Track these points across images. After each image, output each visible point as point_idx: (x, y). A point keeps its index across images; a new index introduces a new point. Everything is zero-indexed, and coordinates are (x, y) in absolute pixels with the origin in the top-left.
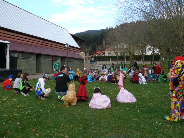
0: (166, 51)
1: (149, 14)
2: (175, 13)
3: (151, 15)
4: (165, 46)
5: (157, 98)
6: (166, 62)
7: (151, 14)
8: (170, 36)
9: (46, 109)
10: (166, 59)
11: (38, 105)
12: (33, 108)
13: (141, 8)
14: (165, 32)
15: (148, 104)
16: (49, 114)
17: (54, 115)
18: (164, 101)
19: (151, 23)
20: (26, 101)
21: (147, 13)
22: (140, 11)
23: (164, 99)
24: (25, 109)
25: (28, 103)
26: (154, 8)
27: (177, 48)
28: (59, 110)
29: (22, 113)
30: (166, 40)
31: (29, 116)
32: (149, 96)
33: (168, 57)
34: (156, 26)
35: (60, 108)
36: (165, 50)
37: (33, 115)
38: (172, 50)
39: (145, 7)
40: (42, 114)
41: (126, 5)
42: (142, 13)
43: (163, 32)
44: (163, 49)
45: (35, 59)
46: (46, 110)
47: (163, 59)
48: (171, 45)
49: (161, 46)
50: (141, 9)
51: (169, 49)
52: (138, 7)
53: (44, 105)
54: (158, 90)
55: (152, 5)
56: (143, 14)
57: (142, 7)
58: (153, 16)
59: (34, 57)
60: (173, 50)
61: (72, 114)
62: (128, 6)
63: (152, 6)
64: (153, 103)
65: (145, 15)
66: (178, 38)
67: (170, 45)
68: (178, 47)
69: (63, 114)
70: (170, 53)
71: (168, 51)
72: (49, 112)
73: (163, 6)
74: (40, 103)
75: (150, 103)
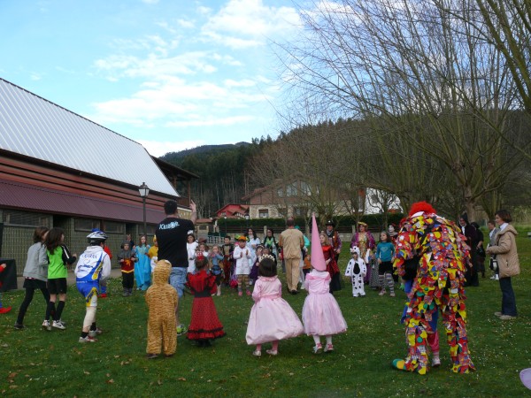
1: (370, 104)
2: (440, 102)
3: (376, 107)
4: (418, 191)
5: (397, 333)
7: (375, 103)
8: (428, 164)
9: (98, 370)
11: (76, 360)
12: (63, 367)
13: (349, 87)
14: (414, 151)
15: (373, 349)
16: (111, 381)
17: (123, 384)
19: (377, 128)
20: (37, 349)
21: (366, 102)
22: (347, 94)
24: (39, 369)
25: (44, 353)
26: (386, 88)
27: (448, 193)
28: (135, 370)
29: (33, 381)
30: (419, 173)
31: (55, 387)
34: (392, 135)
35: (138, 364)
37: (64, 385)
38: (435, 199)
39: (361, 84)
40: (89, 382)
41: (308, 78)
42: (352, 99)
43: (411, 152)
44: (411, 199)
46: (100, 372)
48: (433, 186)
49: (407, 191)
50: (348, 90)
51: (428, 198)
52: (342, 85)
53: (92, 358)
54: (400, 310)
55: (380, 80)
56: (356, 103)
57: (351, 84)
58: (383, 109)
59: (49, 221)
60: (438, 199)
61: (172, 381)
62: (314, 82)
63: (377, 82)
64: (387, 346)
65: (361, 107)
66: (450, 167)
67: (430, 185)
68: (451, 192)
69: (148, 379)
72: (108, 375)
73: (408, 83)
74: (79, 353)
75: (379, 345)
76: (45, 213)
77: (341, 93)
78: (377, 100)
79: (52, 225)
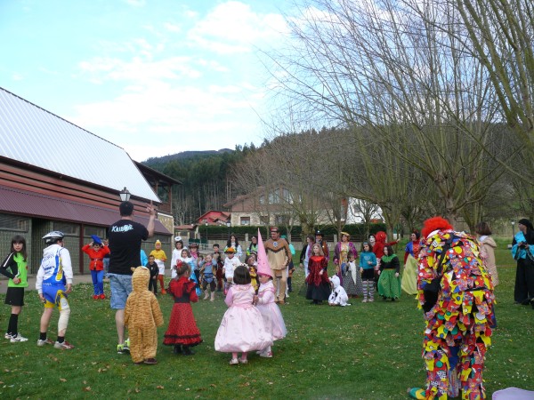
0: (403, 213)
1: (354, 114)
2: (424, 114)
3: (360, 116)
4: (400, 201)
5: (377, 343)
6: (402, 244)
7: (359, 113)
8: (411, 175)
9: (75, 377)
10: (402, 236)
11: (53, 366)
12: (39, 373)
13: (334, 97)
14: (397, 161)
15: (353, 360)
16: (88, 388)
17: (101, 392)
18: (397, 351)
19: (361, 138)
20: (12, 355)
21: (350, 111)
22: (331, 104)
23: (397, 345)
24: (14, 375)
25: (19, 359)
26: (370, 98)
27: (430, 204)
28: (113, 377)
29: (7, 388)
30: (402, 184)
31: (30, 395)
32: (356, 337)
33: (407, 230)
34: (376, 145)
35: (115, 371)
36: (399, 212)
37: (39, 392)
38: (417, 210)
39: (345, 94)
40: (65, 389)
41: (293, 86)
42: (336, 108)
43: (394, 162)
44: (393, 209)
45: (30, 231)
46: (76, 379)
47: (395, 235)
48: (415, 196)
49: (389, 201)
50: (333, 99)
51: (410, 209)
52: (326, 94)
53: (68, 364)
54: (380, 321)
55: (364, 90)
56: (341, 113)
57: (336, 93)
58: (367, 118)
59: (28, 225)
60: (420, 210)
61: (150, 389)
62: (298, 90)
63: (362, 92)
64: (367, 356)
65: (345, 117)
66: (432, 178)
67: (412, 196)
68: (433, 203)
69: (126, 387)
70: (412, 221)
71: (407, 215)
72: (85, 382)
73: (392, 94)
74: (56, 359)
75: (359, 355)
76: (24, 216)
77: (326, 102)
78: (362, 110)
79: (30, 228)
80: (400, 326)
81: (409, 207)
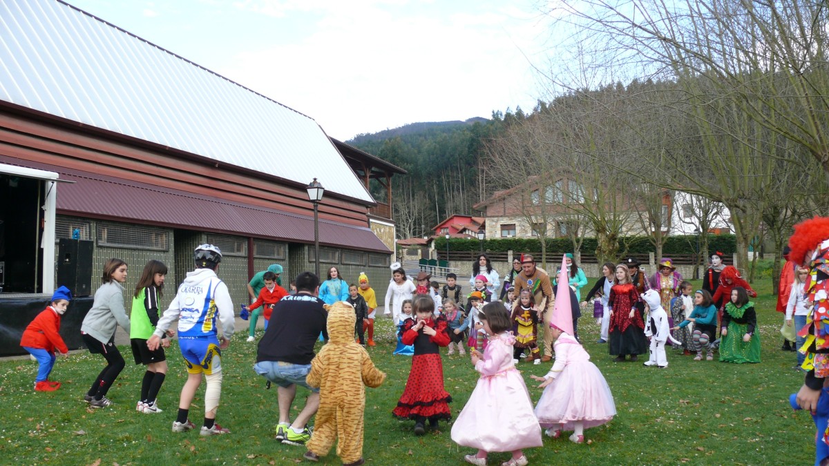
0: (765, 218)
1: (687, 51)
2: (807, 47)
3: (696, 55)
4: (761, 198)
5: (720, 431)
6: (761, 269)
7: (696, 49)
8: (780, 152)
10: (761, 255)
13: (651, 23)
14: (758, 131)
15: (678, 459)
18: (753, 446)
19: (697, 92)
20: (128, 440)
21: (678, 46)
22: (647, 34)
23: (755, 435)
25: (137, 447)
26: (712, 23)
27: (811, 203)
30: (765, 169)
32: (684, 419)
33: (771, 245)
34: (721, 104)
36: (758, 215)
38: (789, 213)
39: (671, 18)
42: (656, 44)
43: (752, 131)
44: (749, 211)
45: (172, 249)
47: (751, 254)
48: (786, 190)
49: (742, 197)
50: (649, 27)
51: (777, 211)
52: (639, 20)
54: (726, 393)
55: (704, 10)
56: (662, 50)
57: (656, 17)
58: (708, 60)
59: (168, 240)
60: (794, 212)
62: (592, 13)
63: (700, 14)
64: (702, 454)
65: (670, 57)
66: (818, 158)
67: (782, 190)
68: (817, 201)
70: (779, 229)
71: (771, 220)
73: (753, 16)
74: (192, 449)
75: (688, 452)
76: (162, 227)
77: (639, 32)
78: (699, 45)
79: (172, 245)
80: (759, 403)
81: (775, 208)
